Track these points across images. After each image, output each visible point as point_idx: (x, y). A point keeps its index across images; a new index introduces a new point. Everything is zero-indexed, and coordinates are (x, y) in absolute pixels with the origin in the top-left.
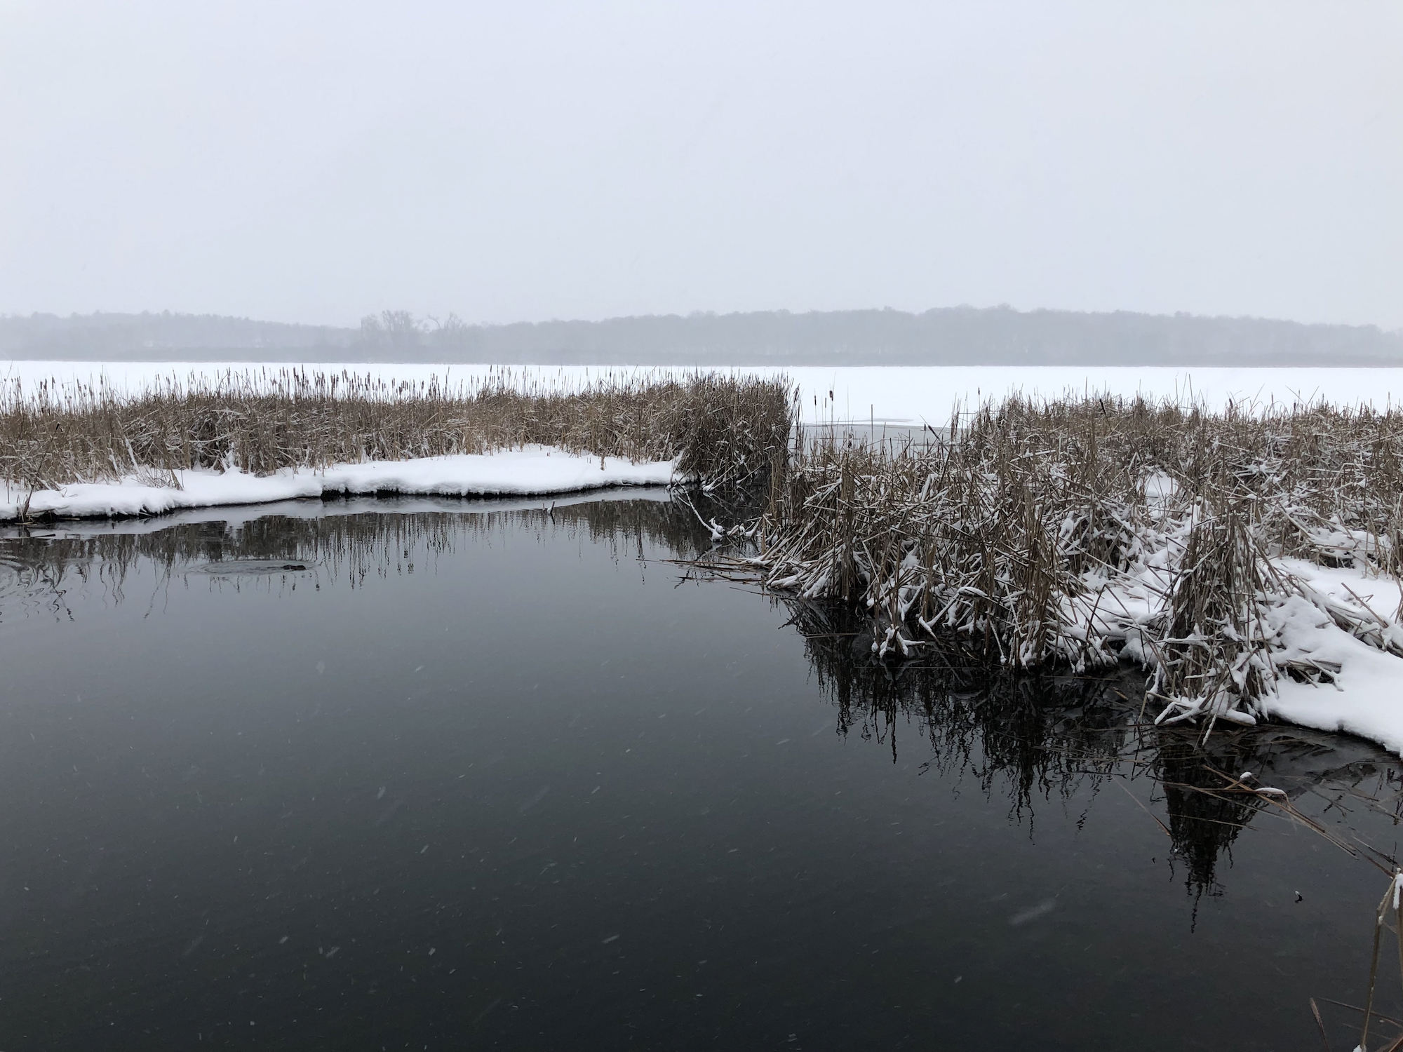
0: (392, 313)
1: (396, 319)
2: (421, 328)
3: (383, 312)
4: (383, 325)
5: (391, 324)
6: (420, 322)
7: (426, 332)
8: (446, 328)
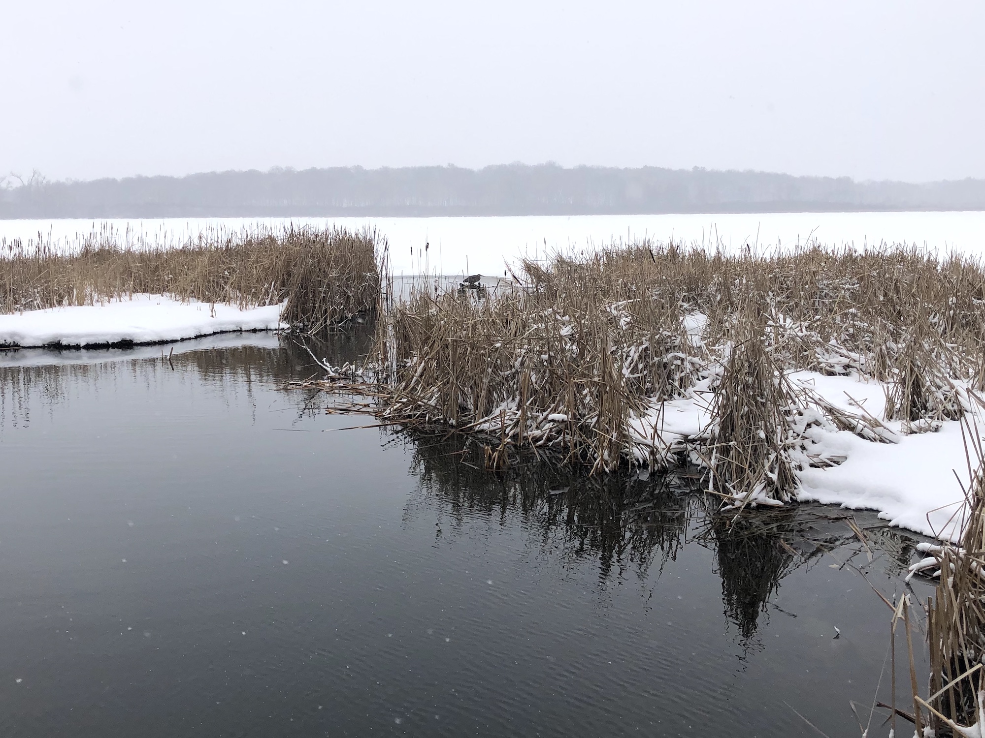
7: (10, 189)
8: (30, 185)
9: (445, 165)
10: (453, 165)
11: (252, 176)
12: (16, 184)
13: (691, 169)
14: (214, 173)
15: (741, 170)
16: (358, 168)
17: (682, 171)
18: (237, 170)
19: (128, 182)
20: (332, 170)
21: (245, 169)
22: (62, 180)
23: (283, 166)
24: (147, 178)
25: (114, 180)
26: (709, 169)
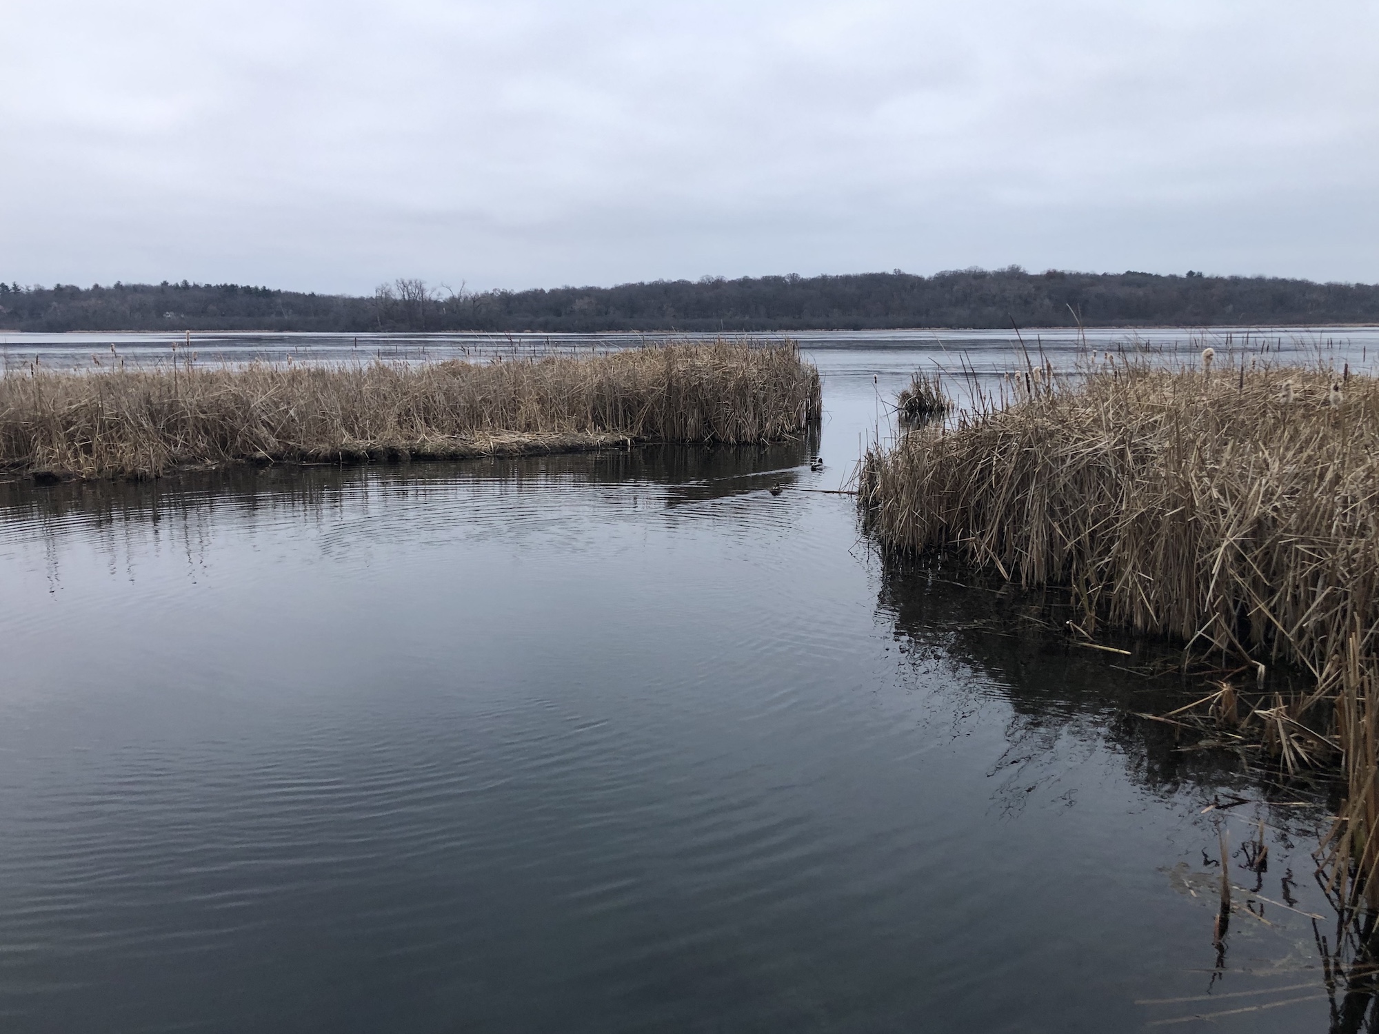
0: (406, 282)
1: (410, 287)
2: (434, 297)
3: (397, 281)
4: (397, 295)
5: (406, 293)
6: (434, 290)
7: (441, 301)
8: (460, 298)
9: (891, 272)
10: (899, 271)
11: (681, 288)
12: (444, 295)
13: (1184, 275)
14: (642, 284)
15: (1249, 276)
16: (794, 277)
17: (1173, 278)
18: (665, 280)
19: (554, 292)
20: (766, 281)
21: (675, 279)
22: (490, 291)
23: (714, 276)
24: (574, 289)
25: (542, 291)
26: (1206, 274)
